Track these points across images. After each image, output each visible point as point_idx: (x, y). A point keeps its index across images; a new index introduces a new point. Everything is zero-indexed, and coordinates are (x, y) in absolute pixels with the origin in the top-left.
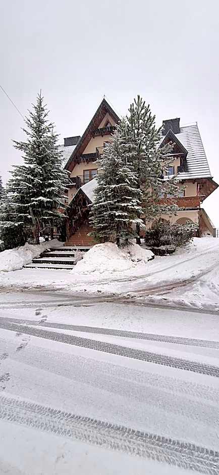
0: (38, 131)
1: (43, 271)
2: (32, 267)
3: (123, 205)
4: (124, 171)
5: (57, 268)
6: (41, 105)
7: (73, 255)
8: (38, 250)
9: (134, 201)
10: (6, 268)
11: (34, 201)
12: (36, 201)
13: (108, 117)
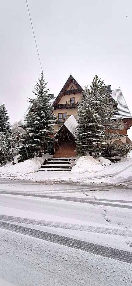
0: (41, 93)
1: (51, 172)
2: (44, 170)
3: (97, 134)
4: (95, 116)
5: (59, 171)
6: (42, 79)
7: (69, 163)
8: (42, 160)
9: (101, 132)
10: (31, 171)
11: (41, 132)
12: (43, 132)
13: (72, 84)
